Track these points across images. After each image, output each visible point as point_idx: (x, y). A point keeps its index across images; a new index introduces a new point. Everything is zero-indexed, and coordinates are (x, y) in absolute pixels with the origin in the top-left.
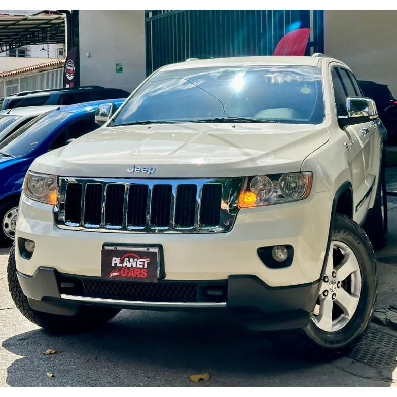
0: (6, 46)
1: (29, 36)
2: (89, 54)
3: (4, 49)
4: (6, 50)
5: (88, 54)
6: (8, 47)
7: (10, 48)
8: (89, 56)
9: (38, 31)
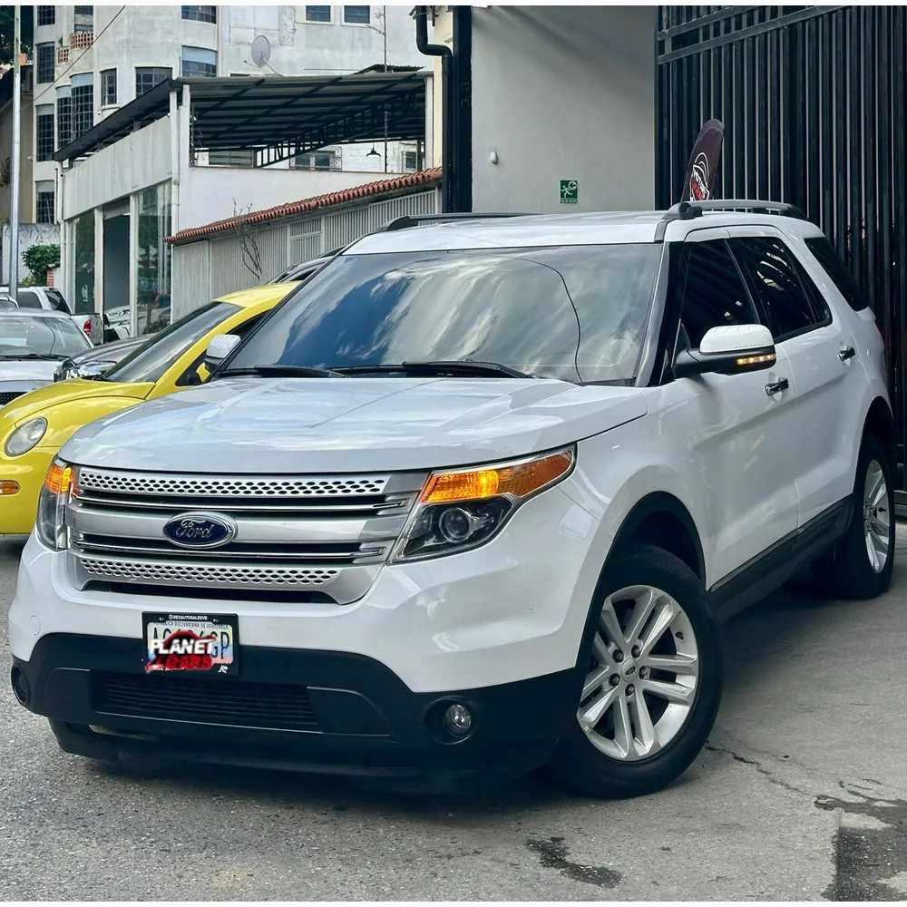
0: (289, 147)
1: (341, 122)
2: (497, 157)
3: (285, 154)
4: (290, 156)
5: (493, 156)
6: (293, 151)
7: (297, 152)
8: (496, 163)
9: (362, 111)
